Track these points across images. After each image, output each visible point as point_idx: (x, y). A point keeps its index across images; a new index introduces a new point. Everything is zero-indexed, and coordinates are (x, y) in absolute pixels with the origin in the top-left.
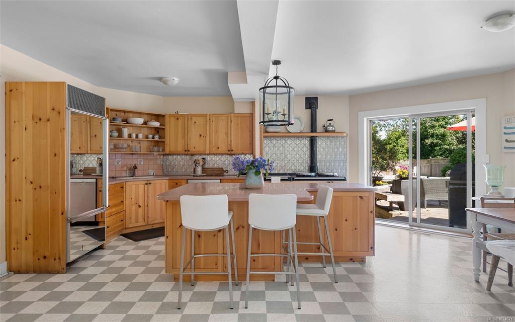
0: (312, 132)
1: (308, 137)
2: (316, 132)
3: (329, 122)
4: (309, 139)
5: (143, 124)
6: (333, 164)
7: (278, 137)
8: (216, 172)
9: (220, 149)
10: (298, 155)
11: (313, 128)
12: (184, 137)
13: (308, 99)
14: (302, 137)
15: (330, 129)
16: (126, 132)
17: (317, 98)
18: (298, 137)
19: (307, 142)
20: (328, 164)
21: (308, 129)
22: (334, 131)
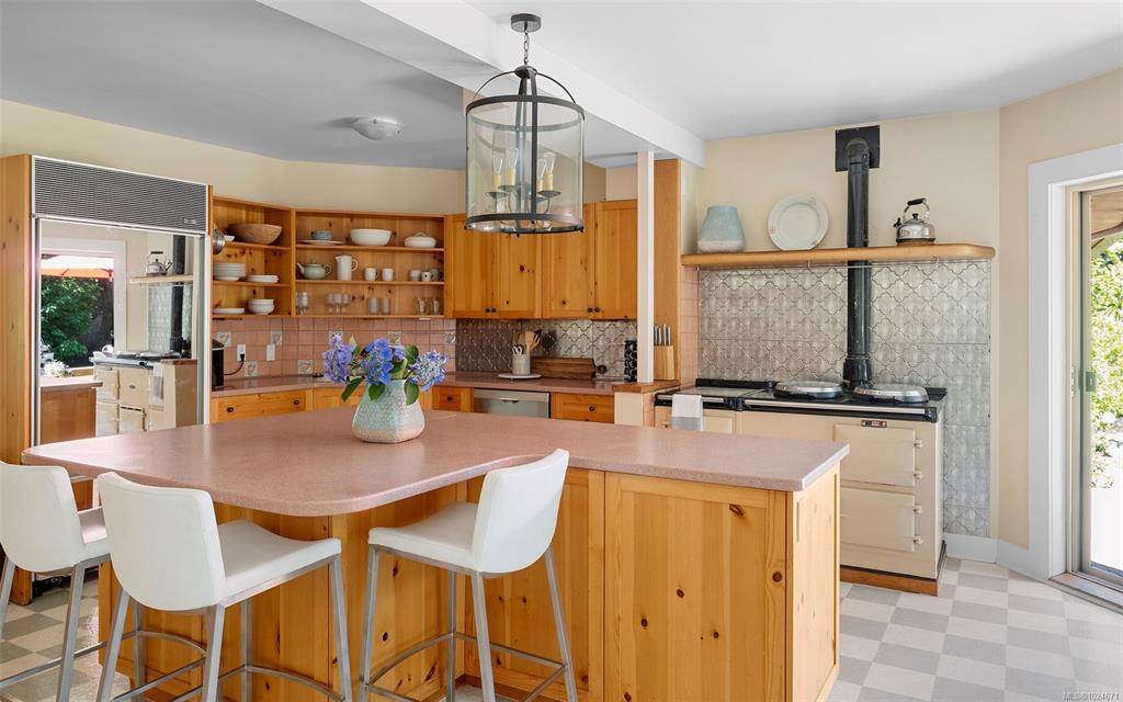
0: (851, 245)
1: (841, 263)
2: (865, 245)
3: (914, 209)
4: (845, 270)
5: (388, 245)
6: (933, 357)
7: (746, 266)
8: (572, 369)
9: (567, 307)
10: (807, 326)
11: (857, 231)
12: (484, 275)
13: (843, 137)
14: (823, 264)
15: (914, 231)
16: (345, 264)
17: (876, 129)
18: (807, 265)
19: (838, 280)
20: (915, 356)
21: (840, 237)
22: (930, 241)
